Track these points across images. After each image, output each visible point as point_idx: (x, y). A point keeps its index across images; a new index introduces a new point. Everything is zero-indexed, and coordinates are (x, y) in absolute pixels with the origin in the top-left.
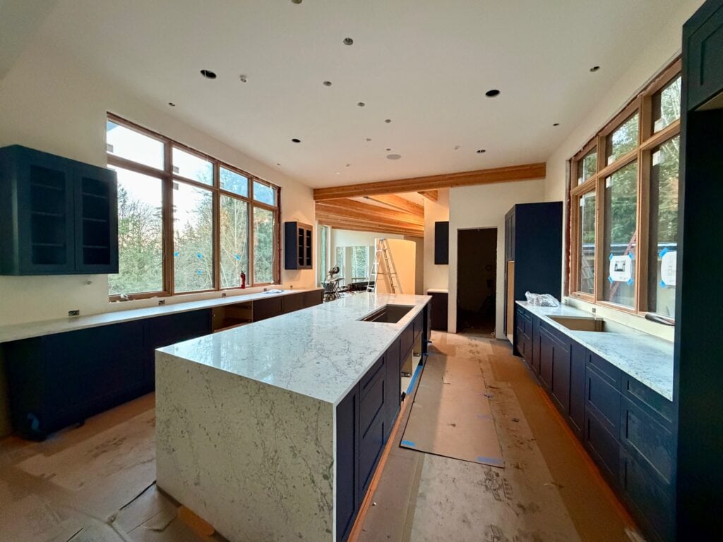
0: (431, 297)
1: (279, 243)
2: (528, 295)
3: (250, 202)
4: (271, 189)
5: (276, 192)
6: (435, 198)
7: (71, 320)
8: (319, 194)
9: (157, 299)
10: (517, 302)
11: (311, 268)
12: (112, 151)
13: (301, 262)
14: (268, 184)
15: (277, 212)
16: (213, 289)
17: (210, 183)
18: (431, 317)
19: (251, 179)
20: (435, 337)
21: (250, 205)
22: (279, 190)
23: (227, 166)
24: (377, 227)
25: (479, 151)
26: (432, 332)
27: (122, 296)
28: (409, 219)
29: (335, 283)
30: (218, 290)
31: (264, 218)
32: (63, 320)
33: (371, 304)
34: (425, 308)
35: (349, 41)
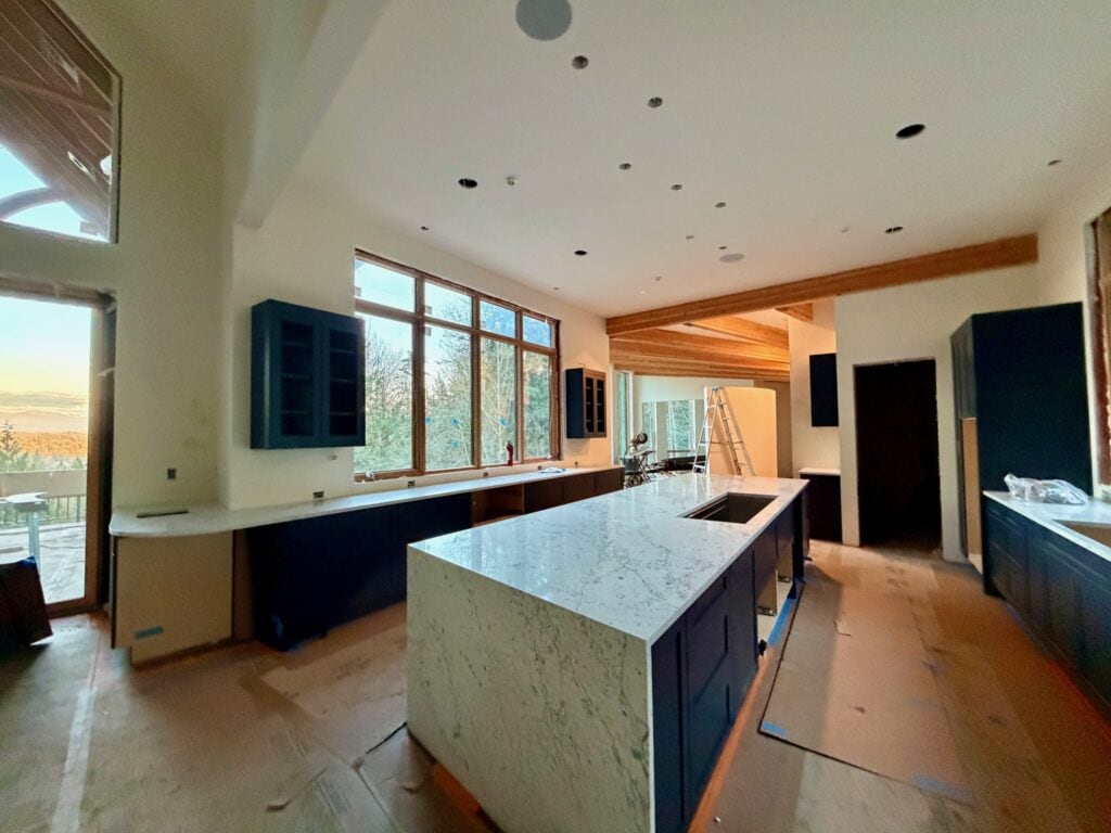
0: (806, 481)
1: (559, 399)
2: (1009, 479)
3: (519, 344)
4: (546, 324)
5: (553, 327)
6: (807, 315)
7: (315, 504)
8: (613, 325)
9: (405, 480)
10: (986, 493)
11: (605, 436)
12: (359, 295)
13: (591, 428)
14: (542, 317)
15: (555, 356)
16: (471, 466)
17: (468, 324)
18: (809, 517)
19: (520, 313)
20: (819, 552)
21: (519, 349)
22: (557, 324)
23: (489, 298)
24: (708, 369)
25: (889, 231)
26: (811, 541)
27: (368, 475)
28: (764, 353)
29: (641, 458)
30: (479, 467)
31: (538, 366)
32: (305, 503)
33: (701, 493)
34: (797, 502)
35: (656, 102)
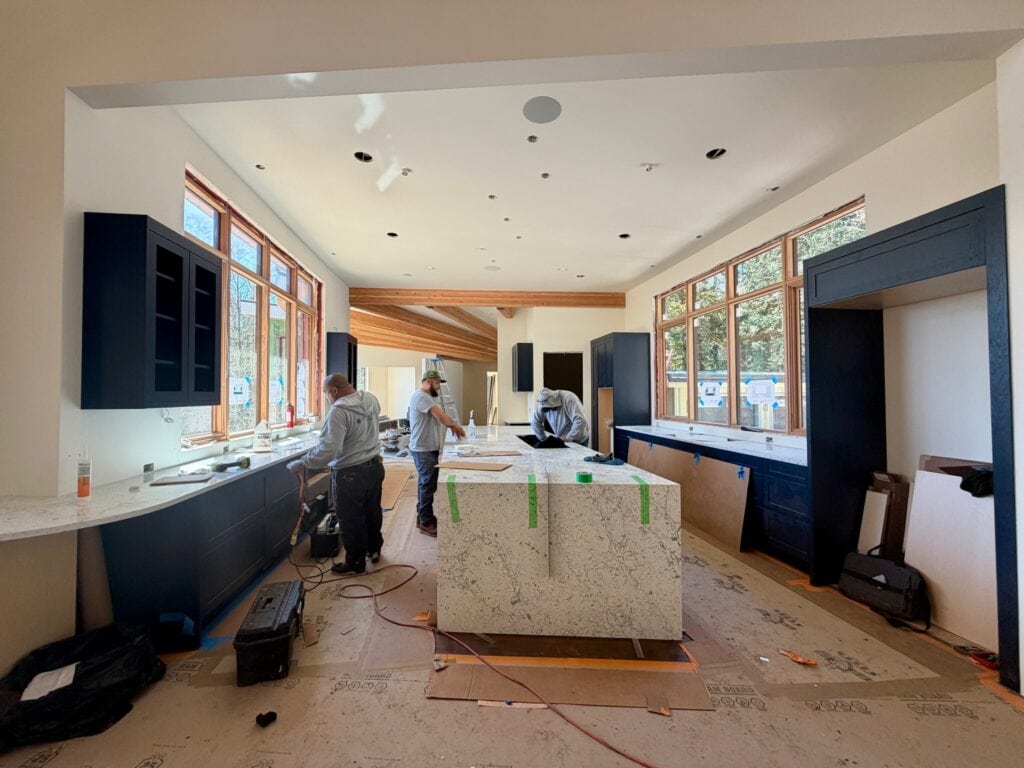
1: (319, 361)
3: (295, 302)
5: (315, 289)
6: (511, 314)
9: (219, 445)
14: (310, 277)
15: (316, 317)
21: (293, 307)
22: (319, 287)
23: (276, 250)
25: (579, 276)
35: (545, 176)
